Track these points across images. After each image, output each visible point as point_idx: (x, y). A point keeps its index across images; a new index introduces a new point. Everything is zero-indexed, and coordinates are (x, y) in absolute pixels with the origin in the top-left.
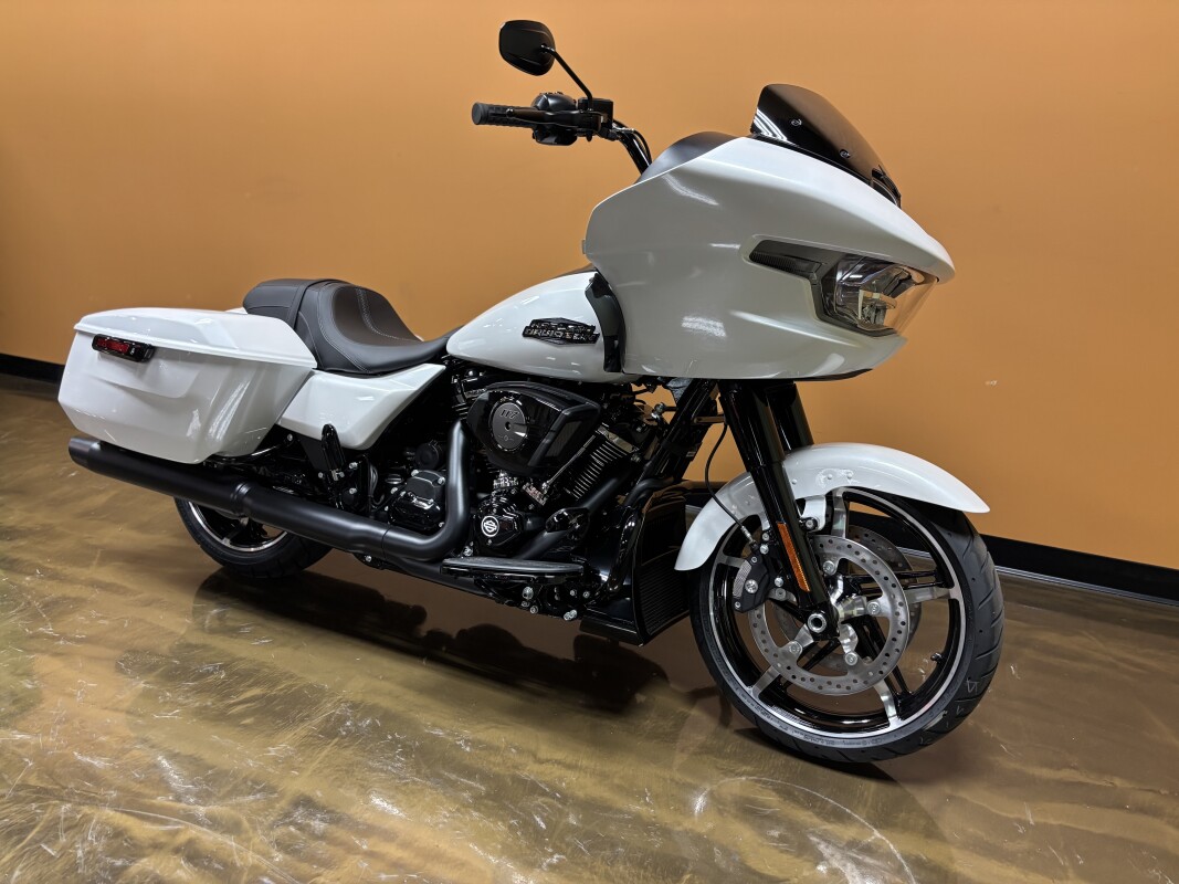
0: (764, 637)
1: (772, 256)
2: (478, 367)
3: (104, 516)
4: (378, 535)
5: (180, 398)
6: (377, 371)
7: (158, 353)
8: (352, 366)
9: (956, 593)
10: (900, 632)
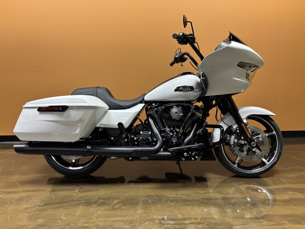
0: (238, 152)
1: (241, 65)
2: (155, 102)
3: (6, 174)
4: (140, 149)
5: (76, 121)
6: (128, 107)
7: (69, 108)
8: (122, 107)
9: (274, 133)
10: (267, 143)
